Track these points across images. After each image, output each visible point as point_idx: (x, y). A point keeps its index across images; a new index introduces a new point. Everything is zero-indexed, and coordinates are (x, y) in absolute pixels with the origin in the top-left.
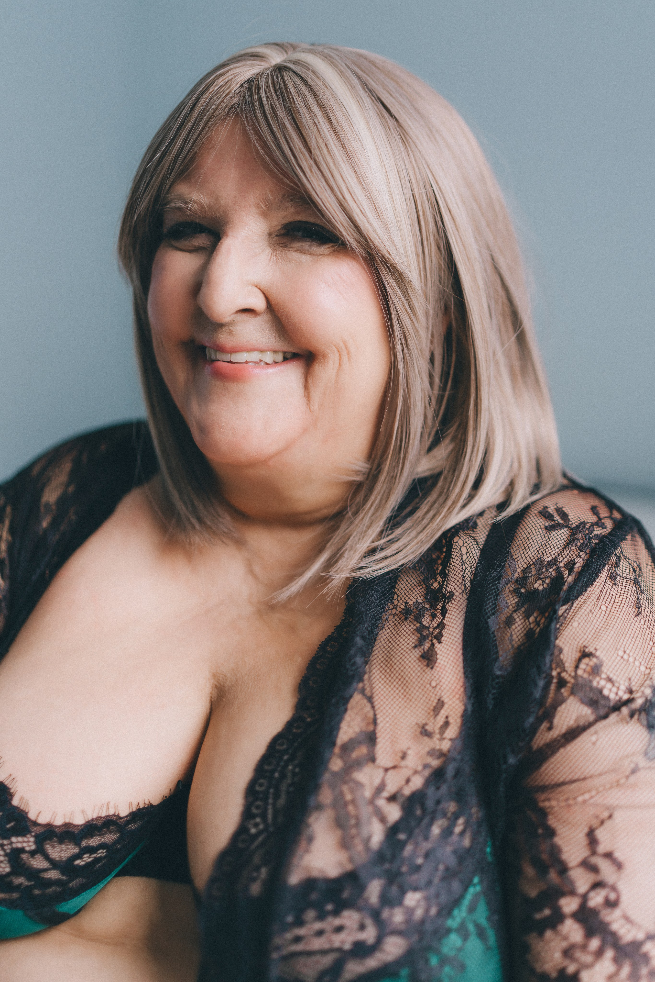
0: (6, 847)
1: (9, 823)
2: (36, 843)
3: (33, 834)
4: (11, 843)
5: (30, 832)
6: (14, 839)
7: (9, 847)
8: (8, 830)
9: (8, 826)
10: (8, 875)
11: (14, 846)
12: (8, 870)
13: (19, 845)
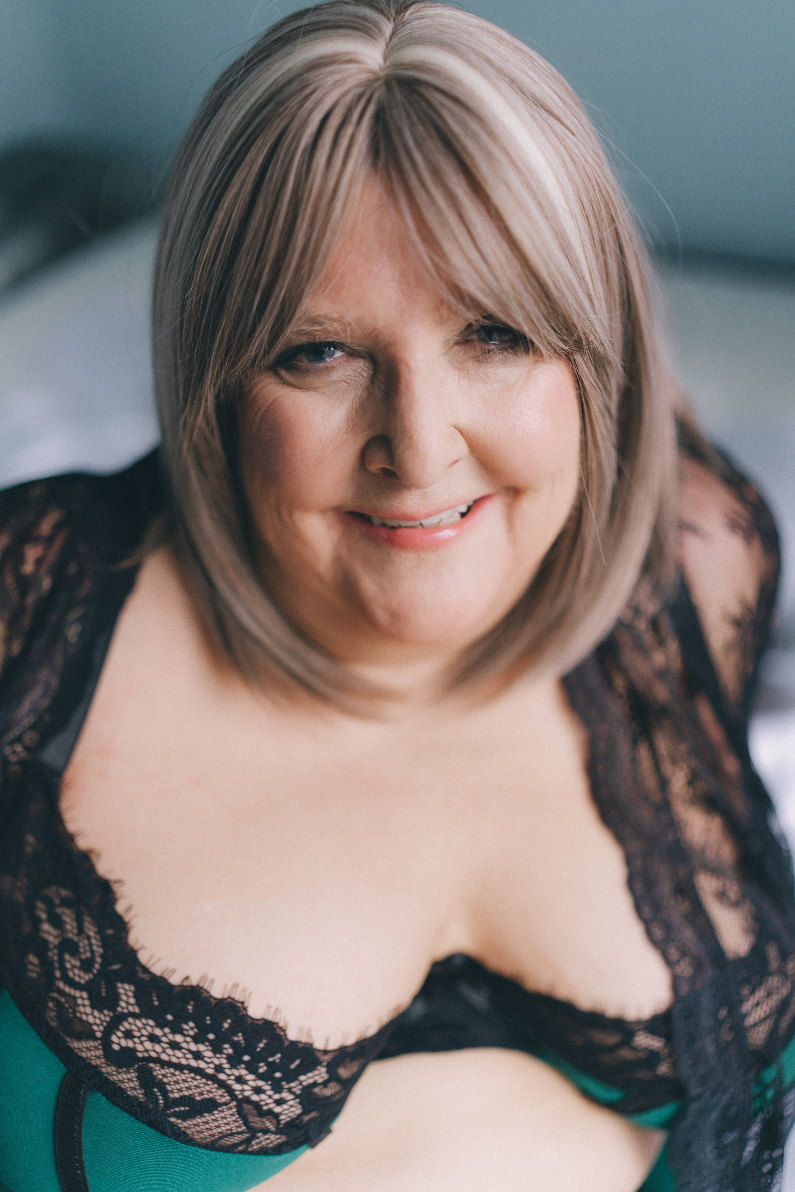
0: (294, 1090)
1: (293, 1062)
2: (328, 1072)
3: (325, 1064)
4: (301, 1082)
5: (320, 1063)
6: (302, 1078)
7: (300, 1087)
8: (294, 1070)
9: (293, 1066)
10: (299, 1116)
11: (305, 1084)
12: (299, 1112)
13: (311, 1081)
